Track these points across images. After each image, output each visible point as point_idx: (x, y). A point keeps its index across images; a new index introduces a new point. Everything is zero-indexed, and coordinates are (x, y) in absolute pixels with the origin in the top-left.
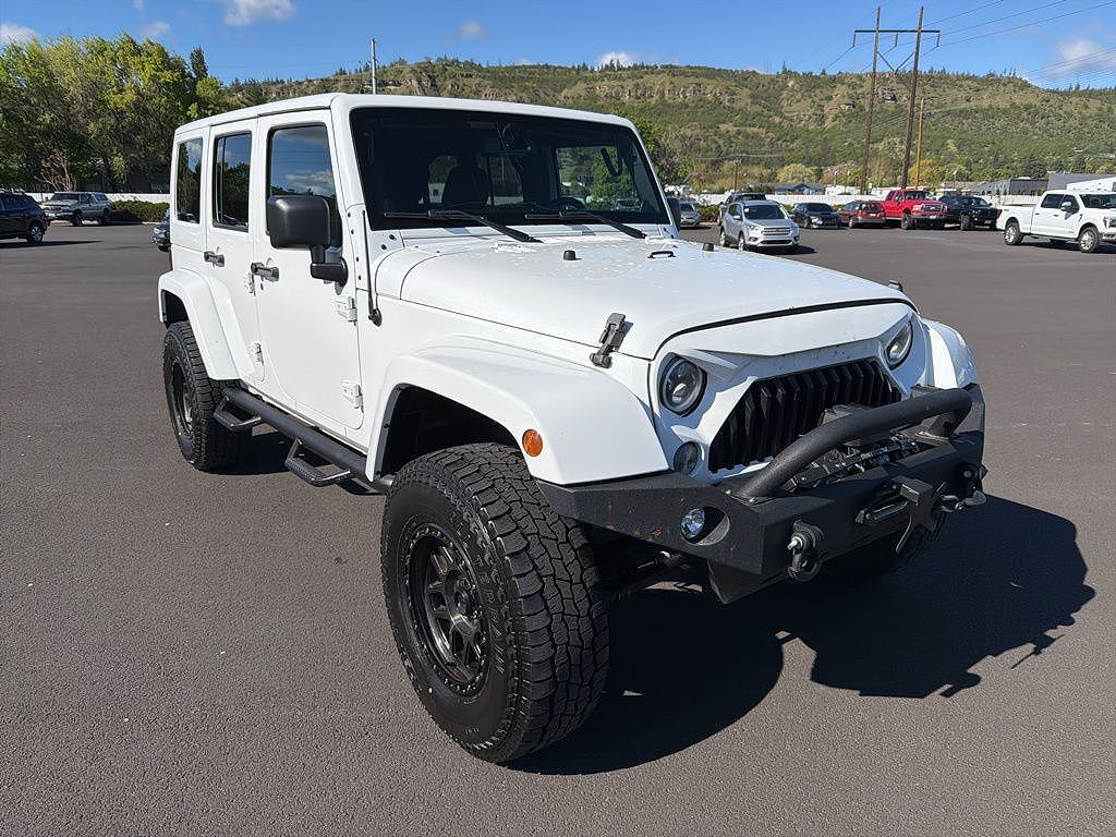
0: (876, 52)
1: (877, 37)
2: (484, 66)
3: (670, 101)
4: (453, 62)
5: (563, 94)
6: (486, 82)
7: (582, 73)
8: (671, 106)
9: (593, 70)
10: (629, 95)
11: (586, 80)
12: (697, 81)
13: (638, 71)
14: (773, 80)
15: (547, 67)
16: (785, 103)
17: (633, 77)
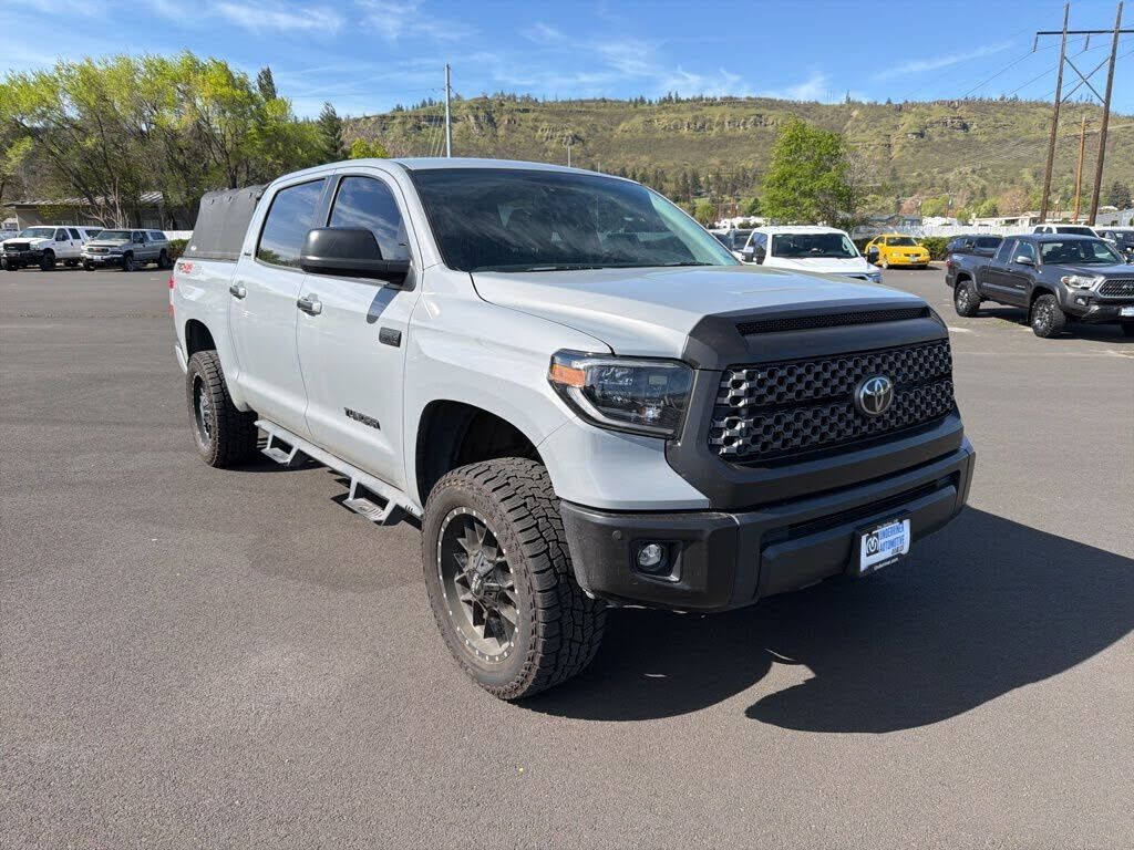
0: (1063, 57)
1: (1064, 40)
2: (540, 101)
3: (730, 134)
4: (509, 98)
5: (621, 127)
6: (543, 116)
7: (640, 107)
8: (731, 138)
9: (650, 103)
10: (689, 127)
11: (643, 112)
12: (758, 112)
13: (698, 103)
14: (835, 110)
15: (604, 100)
16: (849, 133)
17: (692, 109)
